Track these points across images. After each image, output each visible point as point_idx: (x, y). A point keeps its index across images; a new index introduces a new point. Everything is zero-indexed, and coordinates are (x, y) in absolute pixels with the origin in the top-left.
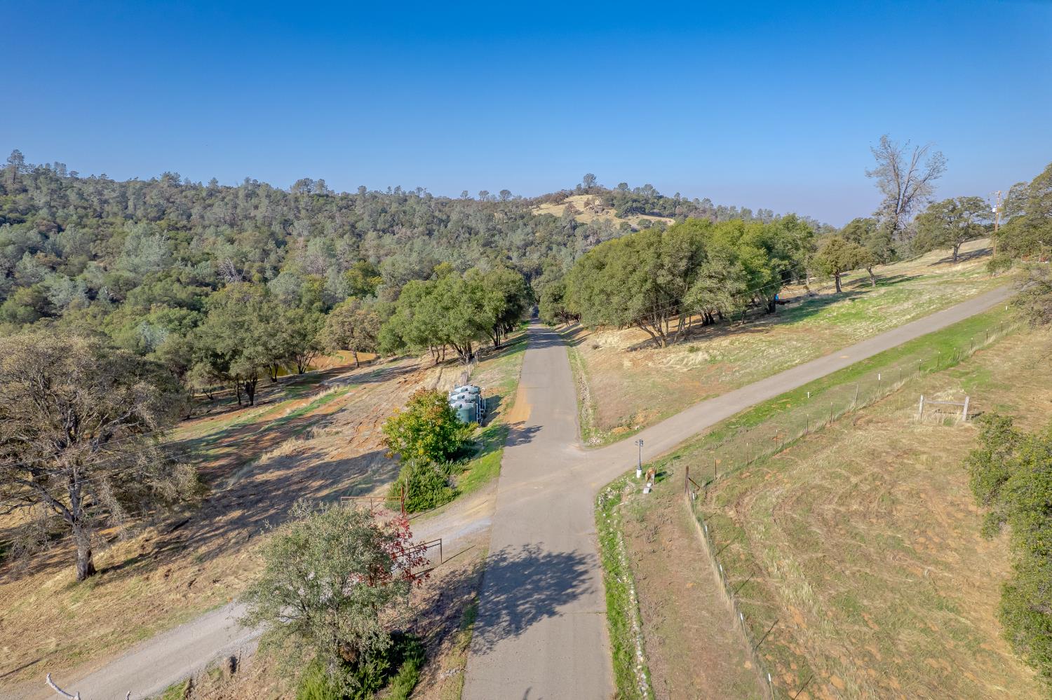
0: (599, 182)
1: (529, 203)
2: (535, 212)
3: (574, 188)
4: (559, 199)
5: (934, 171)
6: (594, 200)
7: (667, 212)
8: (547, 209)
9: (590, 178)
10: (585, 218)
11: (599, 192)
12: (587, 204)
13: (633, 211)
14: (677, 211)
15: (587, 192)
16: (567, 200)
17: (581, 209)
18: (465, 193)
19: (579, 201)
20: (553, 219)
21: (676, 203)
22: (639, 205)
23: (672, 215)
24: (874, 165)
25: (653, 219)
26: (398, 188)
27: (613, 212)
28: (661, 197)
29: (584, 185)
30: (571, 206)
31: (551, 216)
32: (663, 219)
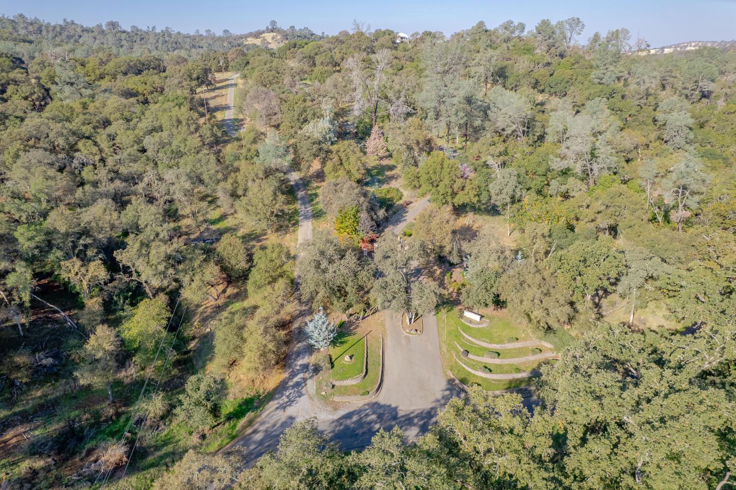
0: (279, 25)
1: (241, 37)
2: (245, 43)
3: (264, 29)
4: (257, 35)
5: (369, 28)
6: (276, 36)
8: (250, 41)
9: (273, 23)
10: (273, 46)
11: (279, 31)
12: (273, 38)
15: (272, 31)
16: (261, 36)
17: (269, 40)
18: (198, 31)
19: (269, 36)
21: (322, 38)
24: (353, 27)
26: (154, 28)
28: (313, 34)
29: (270, 27)
30: (264, 39)
31: (255, 45)
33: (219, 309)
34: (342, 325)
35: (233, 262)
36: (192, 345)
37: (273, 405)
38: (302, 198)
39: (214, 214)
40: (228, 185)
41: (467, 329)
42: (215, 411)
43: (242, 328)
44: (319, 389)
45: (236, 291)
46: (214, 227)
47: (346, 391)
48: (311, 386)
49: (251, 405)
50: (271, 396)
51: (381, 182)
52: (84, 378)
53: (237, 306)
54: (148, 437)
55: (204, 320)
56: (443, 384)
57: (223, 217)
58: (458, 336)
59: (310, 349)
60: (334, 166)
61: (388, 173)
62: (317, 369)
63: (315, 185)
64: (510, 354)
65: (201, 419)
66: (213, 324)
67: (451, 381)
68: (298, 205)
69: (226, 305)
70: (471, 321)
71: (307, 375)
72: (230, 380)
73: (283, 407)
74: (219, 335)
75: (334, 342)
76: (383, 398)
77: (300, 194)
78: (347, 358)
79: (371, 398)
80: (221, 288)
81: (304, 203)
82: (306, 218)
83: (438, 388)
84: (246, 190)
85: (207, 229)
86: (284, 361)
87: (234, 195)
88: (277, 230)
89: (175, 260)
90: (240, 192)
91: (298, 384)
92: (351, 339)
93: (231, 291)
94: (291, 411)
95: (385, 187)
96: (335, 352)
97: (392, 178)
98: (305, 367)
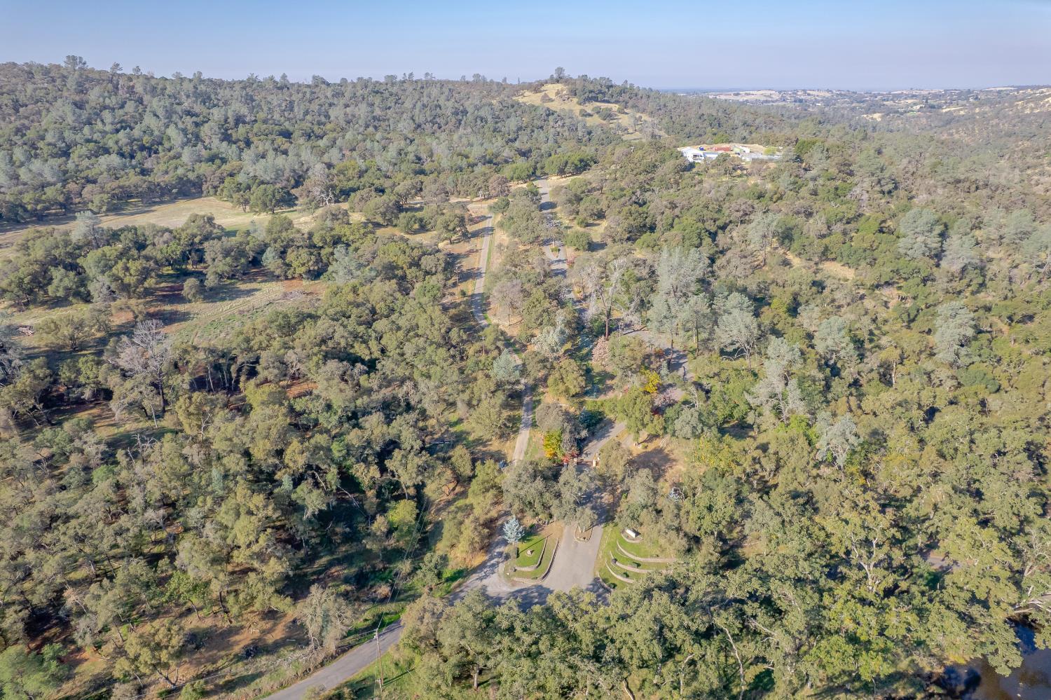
0: (566, 74)
1: (516, 91)
2: (521, 100)
3: (548, 77)
4: (537, 87)
6: (562, 90)
7: (613, 100)
8: (530, 98)
9: (560, 70)
10: (555, 106)
11: (567, 81)
12: (557, 93)
13: (589, 99)
14: (621, 99)
15: (558, 81)
16: (543, 88)
17: (552, 96)
19: (551, 89)
20: (534, 108)
21: (623, 91)
22: (593, 95)
23: (617, 102)
25: (604, 105)
26: (411, 74)
27: (575, 100)
28: (612, 86)
29: (555, 76)
30: (546, 95)
31: (533, 106)
32: (610, 105)
33: (449, 503)
34: (532, 527)
35: (462, 470)
36: (429, 528)
37: (475, 576)
38: (528, 404)
39: (453, 417)
40: (466, 396)
41: (623, 542)
42: (439, 575)
43: (461, 523)
44: (506, 570)
45: (462, 489)
46: (452, 430)
47: (523, 575)
48: (501, 567)
49: (461, 574)
50: (475, 570)
51: (599, 392)
52: (369, 544)
53: (461, 503)
54: (401, 584)
55: (439, 511)
56: (590, 580)
57: (460, 421)
58: (614, 547)
59: (505, 543)
60: (555, 380)
61: (609, 382)
62: (507, 557)
63: (541, 390)
64: (649, 565)
65: (431, 578)
66: (444, 515)
67: (596, 579)
68: (521, 412)
69: (454, 500)
70: (628, 537)
71: (500, 560)
72: (451, 556)
73: (481, 579)
74: (447, 526)
75: (523, 539)
76: (546, 583)
77: (527, 399)
78: (529, 552)
79: (538, 582)
80: (451, 486)
81: (527, 411)
82: (526, 426)
83: (586, 581)
84: (480, 401)
85: (447, 431)
86: (486, 548)
87: (469, 404)
88: (501, 437)
89: (422, 470)
90: (475, 402)
91: (493, 565)
92: (535, 538)
93: (458, 489)
94: (485, 582)
95: (602, 398)
96: (522, 546)
97: (611, 388)
98: (500, 554)
